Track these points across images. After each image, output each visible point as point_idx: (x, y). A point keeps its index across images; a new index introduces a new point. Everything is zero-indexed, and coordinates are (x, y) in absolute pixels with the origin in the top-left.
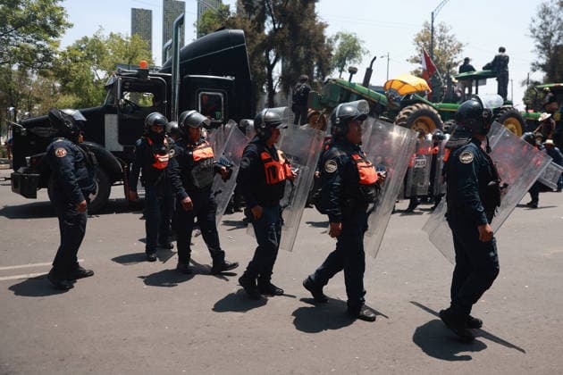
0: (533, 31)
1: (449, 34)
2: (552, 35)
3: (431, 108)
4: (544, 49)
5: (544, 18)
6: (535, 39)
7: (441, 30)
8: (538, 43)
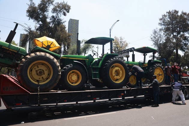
0: (151, 38)
1: (124, 40)
2: (158, 40)
3: (48, 55)
4: (156, 45)
5: (155, 34)
6: (153, 41)
7: (121, 39)
8: (154, 43)
